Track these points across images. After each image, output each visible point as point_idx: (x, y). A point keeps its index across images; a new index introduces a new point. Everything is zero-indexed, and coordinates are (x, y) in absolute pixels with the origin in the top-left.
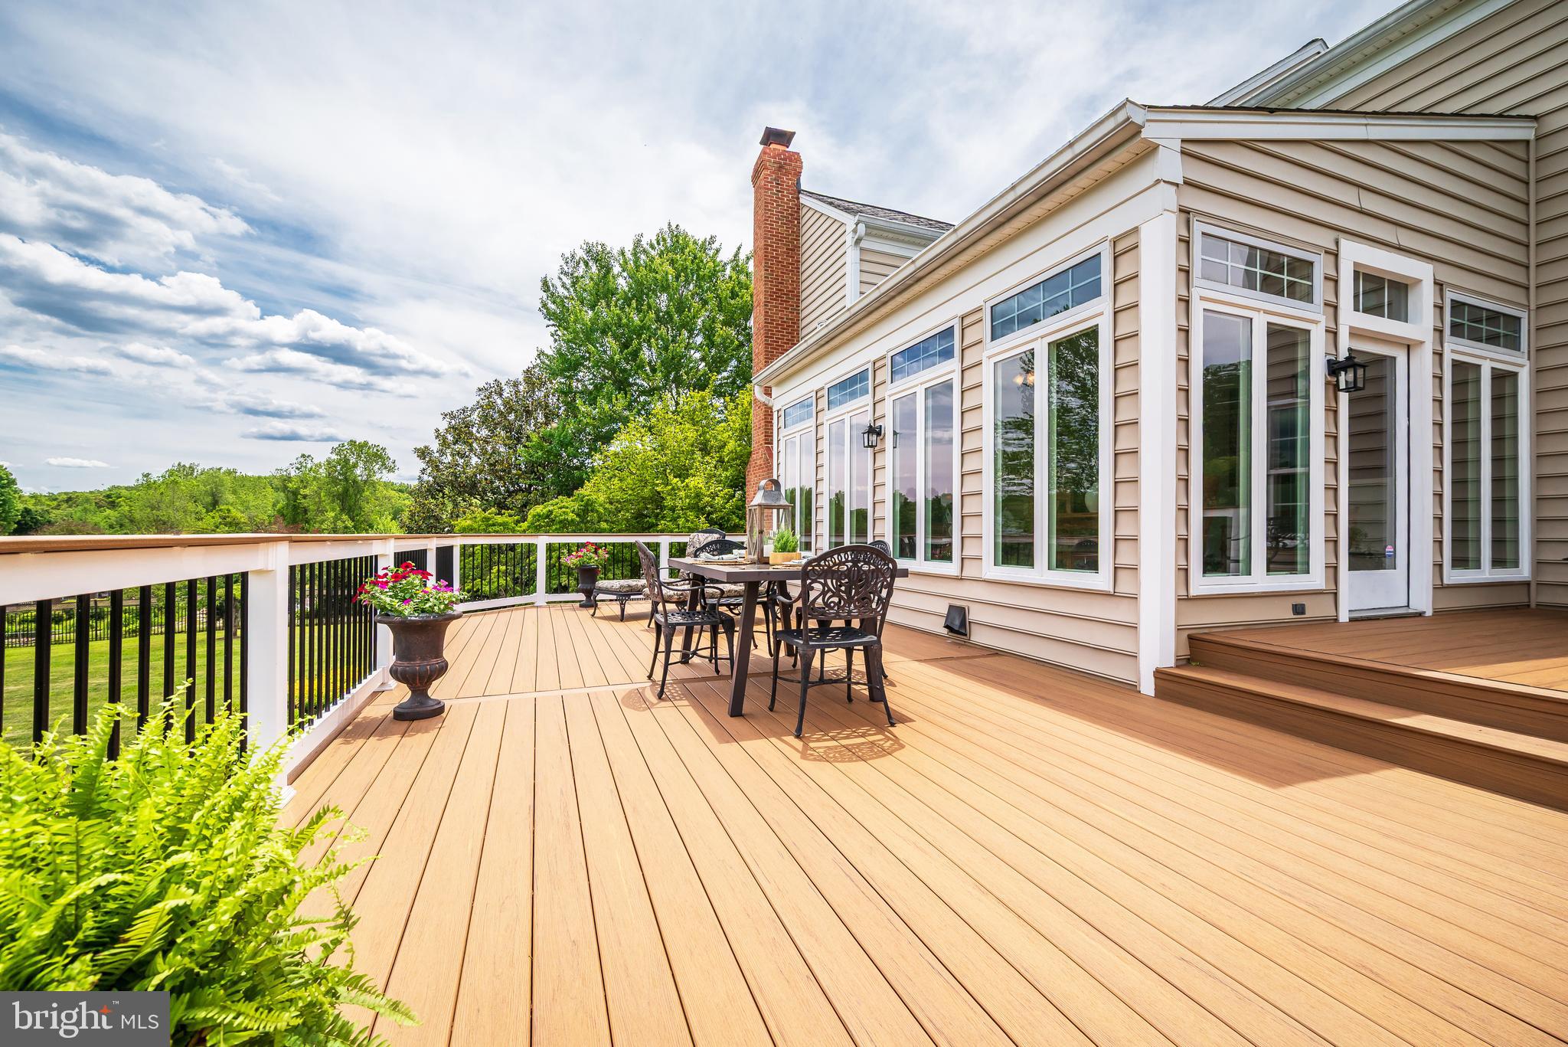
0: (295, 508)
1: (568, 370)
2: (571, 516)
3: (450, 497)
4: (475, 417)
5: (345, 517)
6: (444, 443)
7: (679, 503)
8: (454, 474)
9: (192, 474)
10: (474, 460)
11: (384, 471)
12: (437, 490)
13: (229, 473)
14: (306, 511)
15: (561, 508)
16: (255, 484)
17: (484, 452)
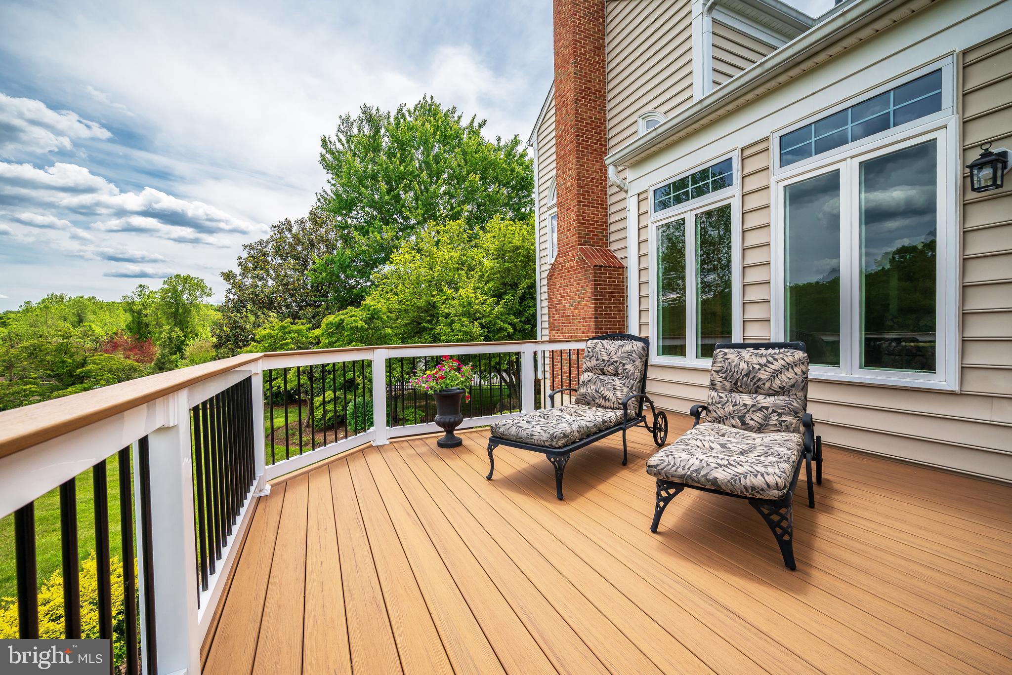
0: (139, 323)
1: (344, 209)
2: (361, 324)
3: (252, 311)
4: (270, 248)
5: (177, 329)
6: (245, 269)
7: (453, 311)
8: (254, 293)
9: (62, 301)
10: (271, 283)
11: (204, 296)
12: (241, 306)
13: (90, 299)
14: (147, 325)
15: (351, 317)
16: (111, 307)
17: (277, 276)
